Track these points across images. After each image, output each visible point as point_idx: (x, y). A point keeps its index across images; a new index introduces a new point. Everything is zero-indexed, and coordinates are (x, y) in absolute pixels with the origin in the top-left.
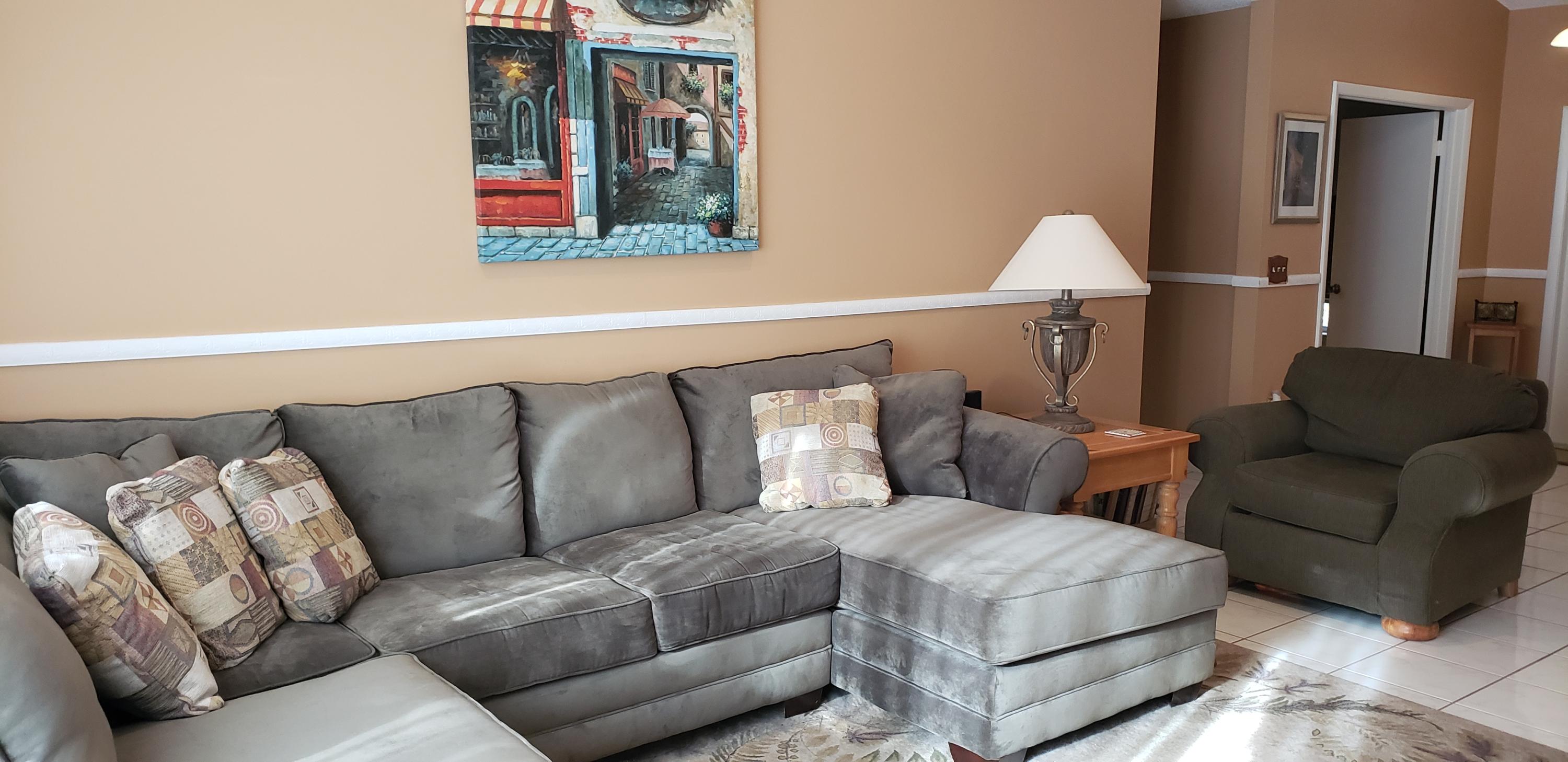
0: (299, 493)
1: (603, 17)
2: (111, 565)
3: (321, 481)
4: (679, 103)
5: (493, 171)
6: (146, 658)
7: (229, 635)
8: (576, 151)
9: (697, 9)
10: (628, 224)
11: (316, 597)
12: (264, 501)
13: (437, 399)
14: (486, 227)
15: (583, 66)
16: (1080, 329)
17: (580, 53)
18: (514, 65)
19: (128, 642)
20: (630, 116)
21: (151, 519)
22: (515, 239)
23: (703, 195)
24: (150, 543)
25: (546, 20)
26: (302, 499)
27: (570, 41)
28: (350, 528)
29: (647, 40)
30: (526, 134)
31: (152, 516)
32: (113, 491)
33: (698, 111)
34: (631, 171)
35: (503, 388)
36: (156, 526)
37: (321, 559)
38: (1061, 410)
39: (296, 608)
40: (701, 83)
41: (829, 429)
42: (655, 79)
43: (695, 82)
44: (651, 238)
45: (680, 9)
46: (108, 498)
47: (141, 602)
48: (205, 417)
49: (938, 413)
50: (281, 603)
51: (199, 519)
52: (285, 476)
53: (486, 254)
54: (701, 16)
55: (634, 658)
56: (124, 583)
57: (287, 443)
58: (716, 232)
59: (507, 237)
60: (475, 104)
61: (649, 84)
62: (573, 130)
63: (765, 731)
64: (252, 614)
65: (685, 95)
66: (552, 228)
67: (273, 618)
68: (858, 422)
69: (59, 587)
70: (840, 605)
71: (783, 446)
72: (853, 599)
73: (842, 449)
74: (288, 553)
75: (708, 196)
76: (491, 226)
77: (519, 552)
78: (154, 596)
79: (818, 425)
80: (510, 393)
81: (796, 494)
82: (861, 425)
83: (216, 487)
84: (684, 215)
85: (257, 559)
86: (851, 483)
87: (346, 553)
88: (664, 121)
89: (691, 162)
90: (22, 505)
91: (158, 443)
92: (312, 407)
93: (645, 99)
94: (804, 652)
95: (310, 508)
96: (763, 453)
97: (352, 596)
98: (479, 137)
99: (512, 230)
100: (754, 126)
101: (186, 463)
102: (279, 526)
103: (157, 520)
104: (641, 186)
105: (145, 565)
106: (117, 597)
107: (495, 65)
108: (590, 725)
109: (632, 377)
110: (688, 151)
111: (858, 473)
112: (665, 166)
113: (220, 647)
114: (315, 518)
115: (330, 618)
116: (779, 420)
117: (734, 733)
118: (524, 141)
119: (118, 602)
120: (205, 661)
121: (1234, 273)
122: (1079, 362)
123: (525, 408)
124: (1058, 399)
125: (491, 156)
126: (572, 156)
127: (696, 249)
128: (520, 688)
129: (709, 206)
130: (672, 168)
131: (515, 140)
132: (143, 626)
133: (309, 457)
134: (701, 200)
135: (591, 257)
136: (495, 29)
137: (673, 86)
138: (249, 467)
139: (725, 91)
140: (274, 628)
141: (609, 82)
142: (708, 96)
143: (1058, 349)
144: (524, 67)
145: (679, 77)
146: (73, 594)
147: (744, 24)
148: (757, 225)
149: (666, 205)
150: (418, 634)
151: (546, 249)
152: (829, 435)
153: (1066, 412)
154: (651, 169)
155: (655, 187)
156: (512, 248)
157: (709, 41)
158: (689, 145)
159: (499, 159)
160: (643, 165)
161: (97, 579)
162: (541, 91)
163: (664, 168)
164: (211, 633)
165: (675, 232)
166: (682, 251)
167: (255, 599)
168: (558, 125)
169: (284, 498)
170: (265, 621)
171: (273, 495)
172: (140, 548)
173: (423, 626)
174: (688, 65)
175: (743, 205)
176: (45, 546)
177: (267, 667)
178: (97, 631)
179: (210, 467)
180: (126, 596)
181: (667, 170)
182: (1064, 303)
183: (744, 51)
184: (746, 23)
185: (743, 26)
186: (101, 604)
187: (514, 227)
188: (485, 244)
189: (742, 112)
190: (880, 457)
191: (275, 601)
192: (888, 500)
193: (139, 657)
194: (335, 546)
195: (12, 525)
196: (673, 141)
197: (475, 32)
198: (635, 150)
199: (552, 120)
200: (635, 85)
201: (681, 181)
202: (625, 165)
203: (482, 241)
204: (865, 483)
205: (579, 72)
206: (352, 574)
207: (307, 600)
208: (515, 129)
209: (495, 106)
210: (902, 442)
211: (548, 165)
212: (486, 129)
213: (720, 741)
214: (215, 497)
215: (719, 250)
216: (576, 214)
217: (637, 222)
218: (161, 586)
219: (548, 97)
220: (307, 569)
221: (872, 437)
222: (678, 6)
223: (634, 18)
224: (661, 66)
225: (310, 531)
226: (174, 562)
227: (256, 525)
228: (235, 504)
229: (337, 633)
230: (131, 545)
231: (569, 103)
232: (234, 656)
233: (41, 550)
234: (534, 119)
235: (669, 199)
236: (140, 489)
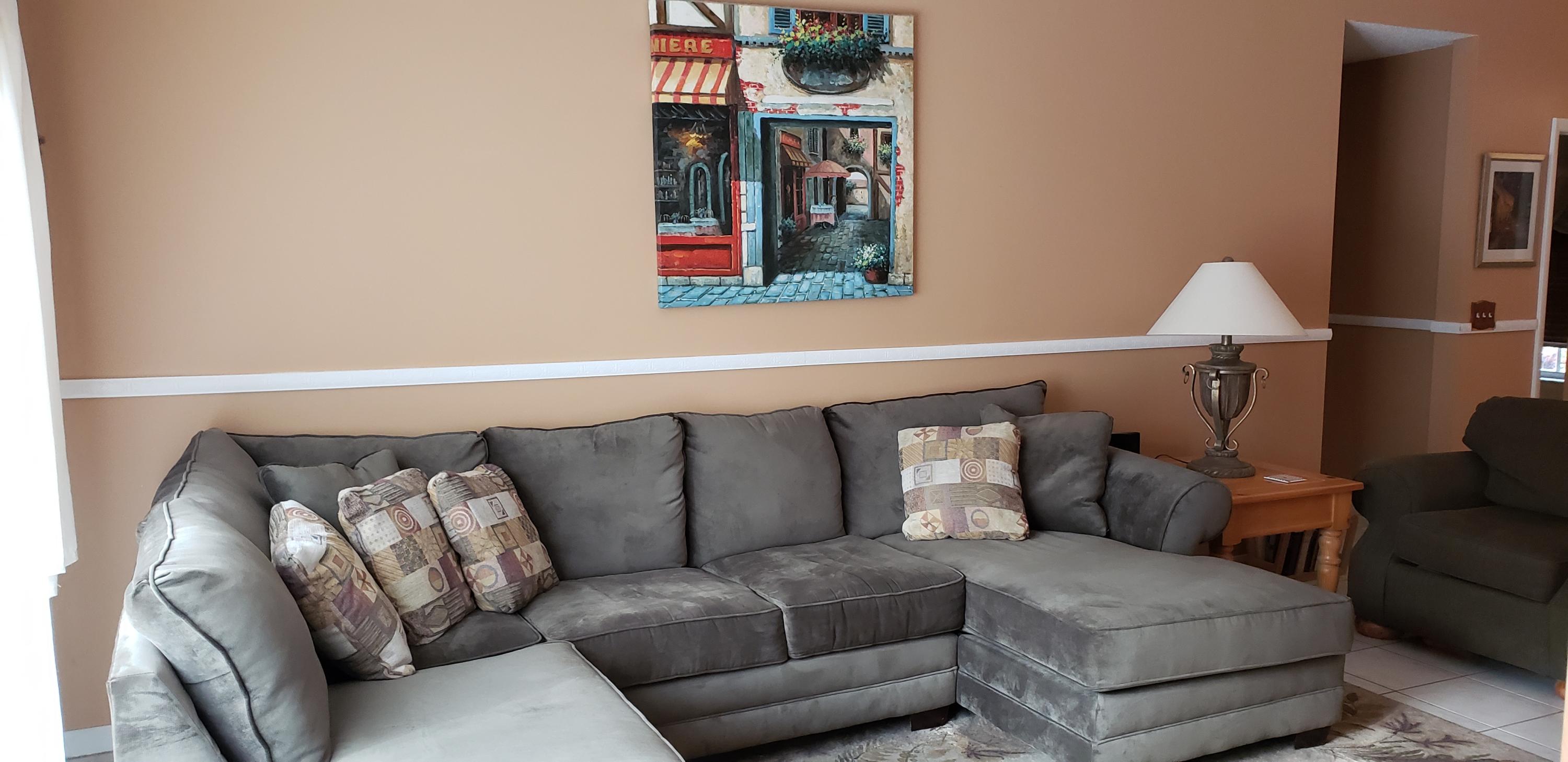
0: (492, 503)
1: (772, 89)
2: (335, 552)
3: (513, 493)
4: (840, 164)
5: (673, 228)
6: (357, 628)
7: (426, 617)
8: (745, 210)
9: (859, 77)
10: (791, 273)
11: (500, 590)
12: (461, 508)
13: (616, 426)
14: (665, 277)
15: (754, 134)
16: (1240, 374)
17: (751, 123)
18: (692, 136)
19: (344, 615)
20: (794, 177)
21: (370, 518)
22: (690, 288)
23: (860, 246)
24: (368, 538)
25: (721, 95)
26: (494, 508)
27: (742, 112)
28: (535, 534)
29: (811, 109)
30: (702, 195)
31: (371, 515)
32: (343, 493)
33: (858, 170)
34: (795, 226)
35: (672, 418)
36: (373, 523)
37: (506, 558)
38: (1219, 454)
39: (483, 599)
40: (861, 145)
41: (968, 464)
42: (818, 143)
43: (856, 145)
44: (811, 285)
45: (843, 80)
46: (339, 500)
47: (356, 584)
48: (423, 436)
49: (1081, 453)
50: (472, 595)
51: (407, 520)
52: (481, 488)
53: (665, 301)
54: (863, 85)
55: (765, 662)
56: (344, 567)
57: (489, 460)
58: (872, 279)
59: (683, 286)
60: (657, 171)
61: (813, 148)
62: (743, 191)
63: (891, 741)
64: (445, 601)
65: (846, 157)
66: (722, 278)
67: (463, 606)
68: (997, 459)
69: (295, 567)
70: (966, 629)
71: (925, 479)
72: (976, 624)
73: (980, 483)
74: (479, 553)
75: (866, 246)
76: (669, 276)
77: (679, 563)
78: (367, 580)
79: (958, 461)
80: (679, 422)
81: (935, 524)
82: (1000, 462)
83: (423, 495)
84: (843, 264)
85: (454, 556)
86: (987, 516)
87: (528, 555)
88: (826, 180)
89: (851, 216)
90: (277, 502)
91: (383, 456)
92: (512, 430)
93: (809, 161)
94: (929, 671)
95: (500, 515)
96: (908, 484)
97: (531, 592)
98: (660, 199)
99: (686, 280)
100: (911, 182)
101: (403, 474)
102: (472, 529)
103: (375, 519)
104: (803, 239)
105: (363, 555)
106: (337, 578)
107: (676, 136)
108: (726, 718)
109: (789, 410)
110: (847, 206)
111: (995, 507)
112: (826, 220)
113: (417, 626)
114: (504, 524)
115: (510, 609)
116: (922, 454)
117: (861, 740)
118: (700, 201)
119: (338, 582)
120: (403, 635)
121: (1433, 318)
122: (1238, 406)
123: (691, 436)
124: (1217, 443)
125: (670, 215)
126: (742, 214)
127: (853, 295)
128: (663, 679)
129: (866, 256)
130: (832, 222)
131: (692, 201)
132: (356, 603)
133: (505, 473)
134: (859, 251)
135: (756, 302)
136: (676, 104)
137: (835, 149)
138: (452, 479)
139: (884, 151)
140: (464, 615)
141: (776, 149)
142: (868, 157)
143: (1215, 393)
144: (701, 137)
145: (841, 141)
146: (306, 574)
147: (903, 90)
148: (912, 272)
149: (826, 256)
150: (578, 626)
151: (717, 296)
152: (968, 470)
153: (1224, 456)
154: (814, 221)
155: (815, 240)
156: (686, 295)
157: (870, 107)
158: (849, 201)
159: (677, 218)
160: (805, 221)
161: (323, 562)
162: (715, 157)
163: (825, 222)
164: (411, 614)
165: (834, 279)
166: (840, 297)
167: (449, 589)
168: (730, 187)
169: (478, 506)
170: (457, 608)
171: (469, 503)
172: (360, 541)
173: (584, 620)
174: (849, 129)
175: (899, 254)
176: (289, 535)
177: (453, 646)
178: (322, 604)
179: (421, 478)
180: (345, 578)
181: (828, 224)
182: (1222, 348)
183: (903, 114)
184: (905, 89)
185: (902, 91)
186: (325, 583)
187: (690, 277)
188: (664, 291)
189: (899, 169)
190: (1019, 494)
191: (466, 593)
192: (1024, 535)
193: (351, 627)
194: (519, 549)
195: (269, 517)
196: (834, 198)
197: (659, 108)
198: (798, 207)
199: (724, 183)
200: (800, 149)
201: (841, 233)
202: (789, 221)
203: (662, 290)
204: (1002, 517)
205: (749, 140)
206: (532, 573)
207: (493, 593)
208: (692, 191)
209: (674, 172)
210: (1043, 479)
211: (720, 222)
212: (666, 192)
213: (848, 746)
214: (423, 503)
215: (875, 295)
216: (744, 265)
217: (798, 271)
218: (375, 574)
219: (722, 163)
220: (493, 566)
221: (1011, 474)
222: (841, 77)
223: (800, 89)
224: (825, 132)
225: (498, 535)
226: (385, 554)
227: (454, 528)
228: (439, 509)
229: (515, 622)
230: (354, 539)
231: (740, 167)
232: (428, 634)
233: (286, 538)
234: (708, 182)
235: (829, 250)
236: (364, 494)
